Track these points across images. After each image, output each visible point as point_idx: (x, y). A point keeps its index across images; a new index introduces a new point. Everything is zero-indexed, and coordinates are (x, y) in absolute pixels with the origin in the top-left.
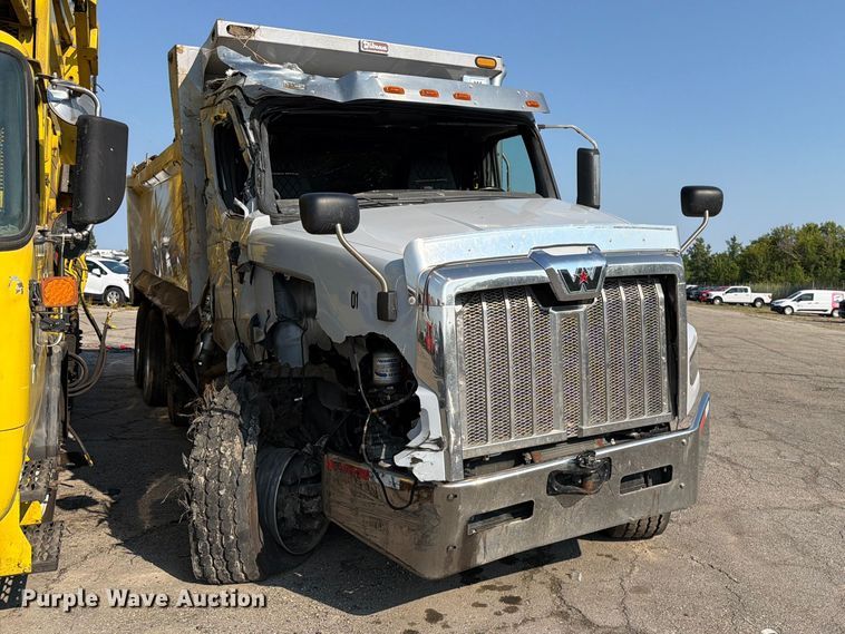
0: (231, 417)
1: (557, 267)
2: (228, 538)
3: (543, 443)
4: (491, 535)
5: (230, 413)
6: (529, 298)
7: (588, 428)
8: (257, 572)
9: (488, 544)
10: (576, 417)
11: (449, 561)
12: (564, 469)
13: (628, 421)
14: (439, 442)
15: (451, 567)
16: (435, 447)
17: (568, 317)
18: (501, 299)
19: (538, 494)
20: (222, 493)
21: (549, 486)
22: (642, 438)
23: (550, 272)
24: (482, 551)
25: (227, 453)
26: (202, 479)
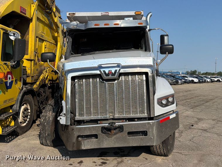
0: (51, 106)
1: (102, 70)
2: (46, 135)
3: (101, 119)
4: (86, 142)
5: (51, 105)
6: (98, 79)
7: (117, 116)
8: (52, 144)
9: (85, 144)
10: (113, 113)
11: (73, 146)
12: (106, 126)
13: (132, 115)
14: (65, 114)
15: (74, 148)
16: (64, 116)
17: (111, 84)
18: (89, 79)
19: (99, 133)
20: (45, 124)
21: (102, 130)
22: (137, 121)
23: (100, 71)
24: (83, 145)
25: (48, 115)
26: (42, 120)
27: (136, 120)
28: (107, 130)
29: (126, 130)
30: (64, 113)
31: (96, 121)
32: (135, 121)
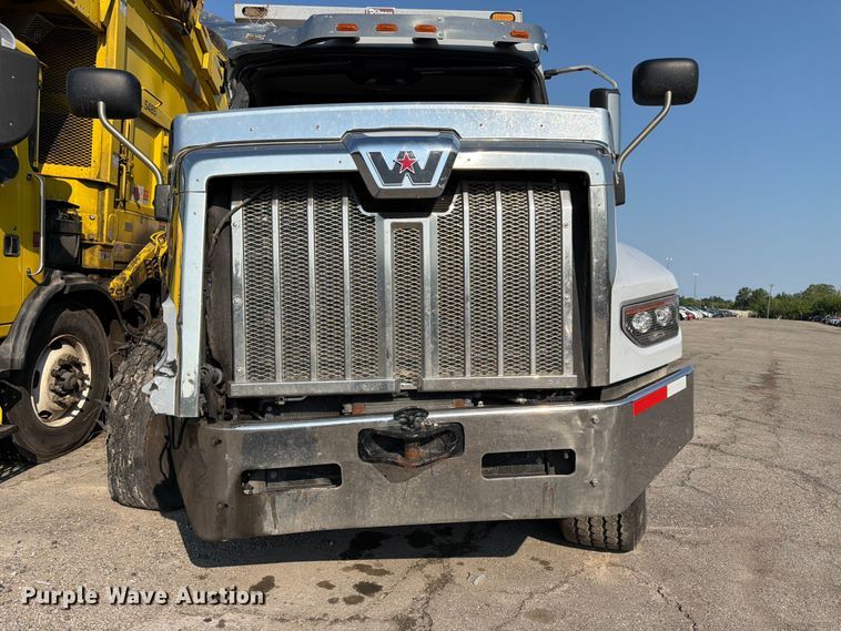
0: (153, 348)
1: (365, 151)
3: (357, 391)
4: (283, 502)
6: (346, 200)
7: (433, 379)
9: (278, 511)
10: (417, 364)
11: (222, 522)
12: (380, 428)
13: (503, 379)
14: (173, 366)
15: (225, 530)
16: (170, 373)
17: (407, 227)
18: (303, 198)
19: (348, 457)
20: (126, 417)
21: (360, 447)
22: (527, 404)
23: (357, 157)
24: (270, 517)
25: (139, 381)
26: (116, 403)
27: (521, 400)
28: (385, 447)
29: (477, 446)
30: (170, 359)
31: (331, 404)
32: (519, 404)
